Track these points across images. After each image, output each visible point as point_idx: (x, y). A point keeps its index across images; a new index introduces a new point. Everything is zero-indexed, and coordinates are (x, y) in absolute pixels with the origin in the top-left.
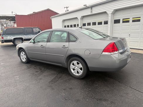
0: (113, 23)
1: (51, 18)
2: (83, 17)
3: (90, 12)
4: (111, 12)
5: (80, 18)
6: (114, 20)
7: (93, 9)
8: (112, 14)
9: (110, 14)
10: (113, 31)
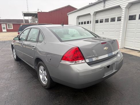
0: (128, 19)
1: (68, 14)
2: (96, 13)
3: (103, 7)
4: (125, 6)
5: (93, 14)
6: (129, 16)
7: (106, 3)
8: (126, 8)
9: (124, 8)
10: (127, 29)
